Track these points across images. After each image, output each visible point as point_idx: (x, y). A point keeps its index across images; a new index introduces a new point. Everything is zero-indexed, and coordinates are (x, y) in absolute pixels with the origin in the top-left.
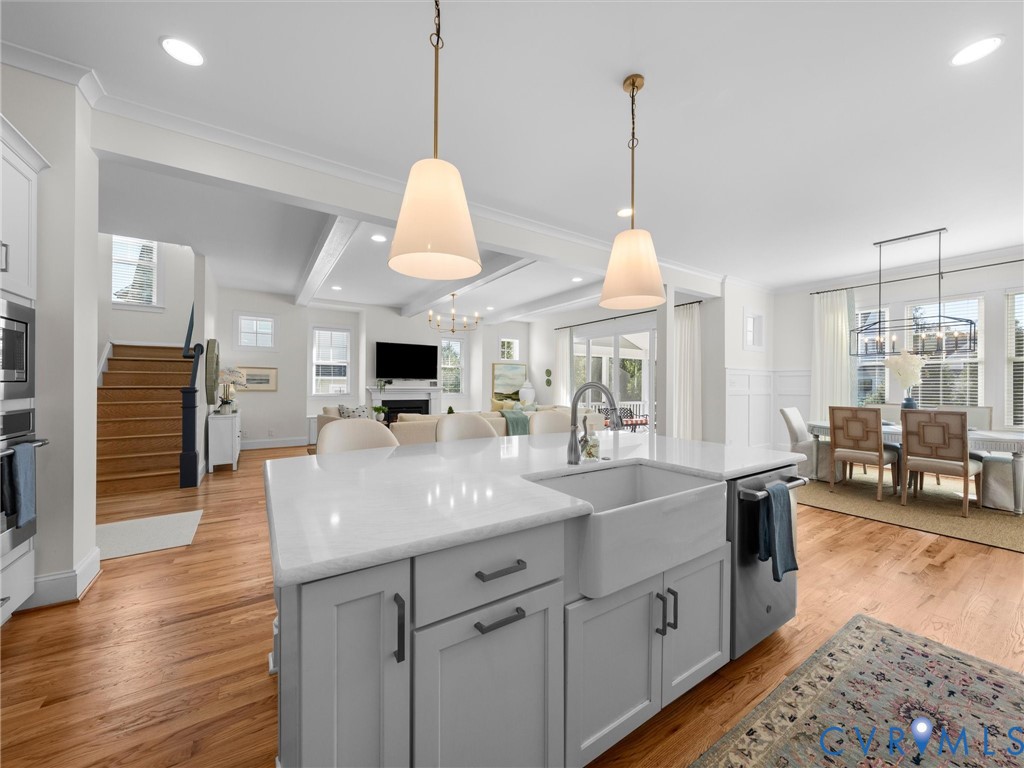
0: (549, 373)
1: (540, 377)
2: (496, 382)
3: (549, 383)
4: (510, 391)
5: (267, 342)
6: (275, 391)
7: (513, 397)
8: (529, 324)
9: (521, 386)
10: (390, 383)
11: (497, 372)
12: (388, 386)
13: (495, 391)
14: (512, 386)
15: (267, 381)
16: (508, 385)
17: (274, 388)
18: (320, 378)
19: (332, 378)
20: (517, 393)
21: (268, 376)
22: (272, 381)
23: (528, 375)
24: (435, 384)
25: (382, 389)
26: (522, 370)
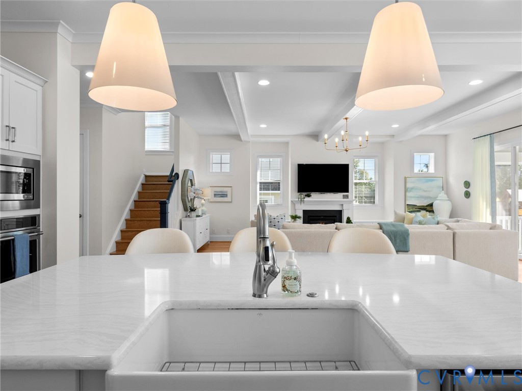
0: (467, 184)
1: (458, 190)
2: (408, 194)
3: (467, 195)
4: (425, 203)
5: (226, 169)
6: (231, 202)
7: (428, 208)
8: (446, 136)
9: (435, 198)
10: (309, 196)
11: (409, 185)
12: (307, 199)
13: (408, 203)
14: (426, 198)
15: (226, 196)
16: (422, 197)
17: (230, 201)
18: (262, 192)
19: (270, 192)
20: (431, 205)
21: (227, 192)
22: (229, 195)
23: (446, 188)
24: (347, 197)
25: (302, 201)
26: (439, 183)
